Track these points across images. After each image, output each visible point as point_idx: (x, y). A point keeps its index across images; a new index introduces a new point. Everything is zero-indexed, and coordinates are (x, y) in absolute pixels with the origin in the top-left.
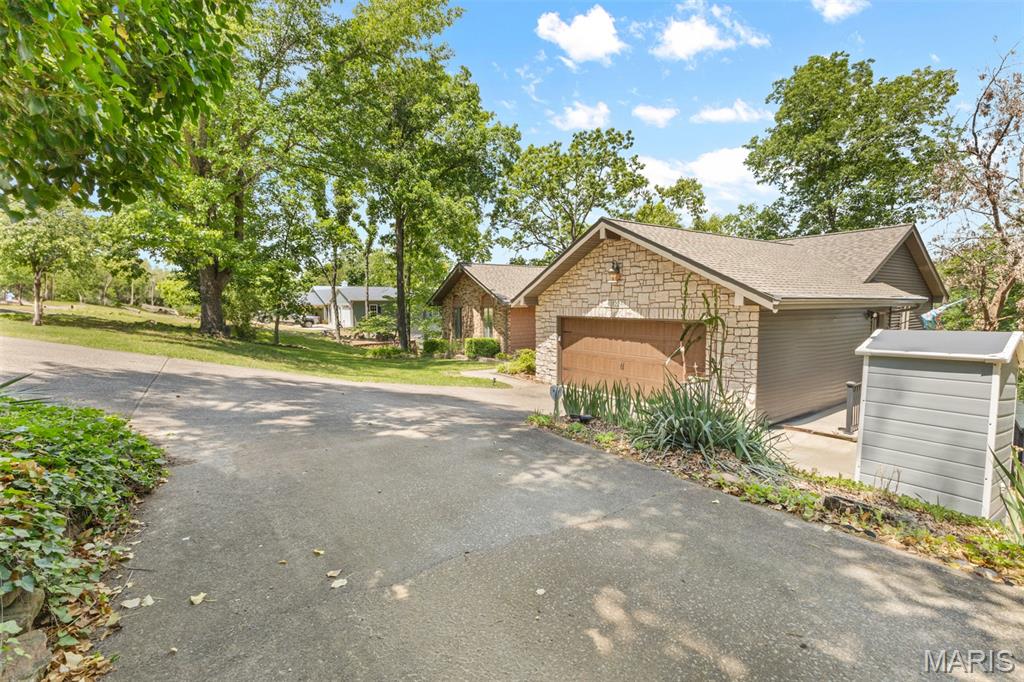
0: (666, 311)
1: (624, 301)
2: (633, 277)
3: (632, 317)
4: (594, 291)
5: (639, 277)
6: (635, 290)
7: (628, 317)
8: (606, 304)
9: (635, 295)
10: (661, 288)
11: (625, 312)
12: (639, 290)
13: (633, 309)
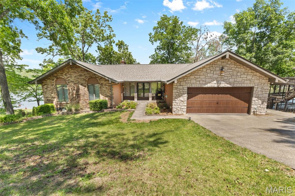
0: (241, 84)
1: (223, 81)
2: (228, 73)
3: (226, 86)
4: (210, 77)
5: (231, 73)
6: (228, 77)
7: (225, 86)
8: (215, 82)
9: (228, 79)
10: (240, 77)
11: (223, 85)
12: (231, 77)
13: (228, 84)
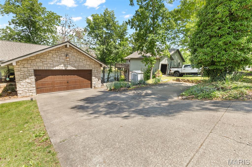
0: (83, 68)
1: (70, 65)
2: (72, 59)
3: (73, 69)
5: (74, 59)
6: (73, 62)
7: (71, 69)
8: (62, 65)
9: (73, 63)
10: (82, 63)
11: (70, 68)
12: (75, 62)
13: (73, 67)
